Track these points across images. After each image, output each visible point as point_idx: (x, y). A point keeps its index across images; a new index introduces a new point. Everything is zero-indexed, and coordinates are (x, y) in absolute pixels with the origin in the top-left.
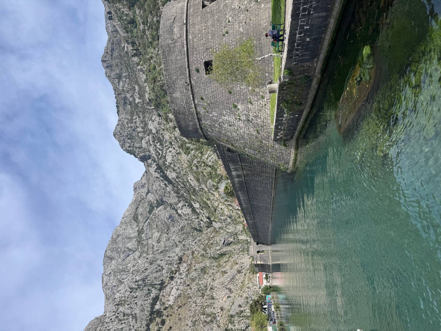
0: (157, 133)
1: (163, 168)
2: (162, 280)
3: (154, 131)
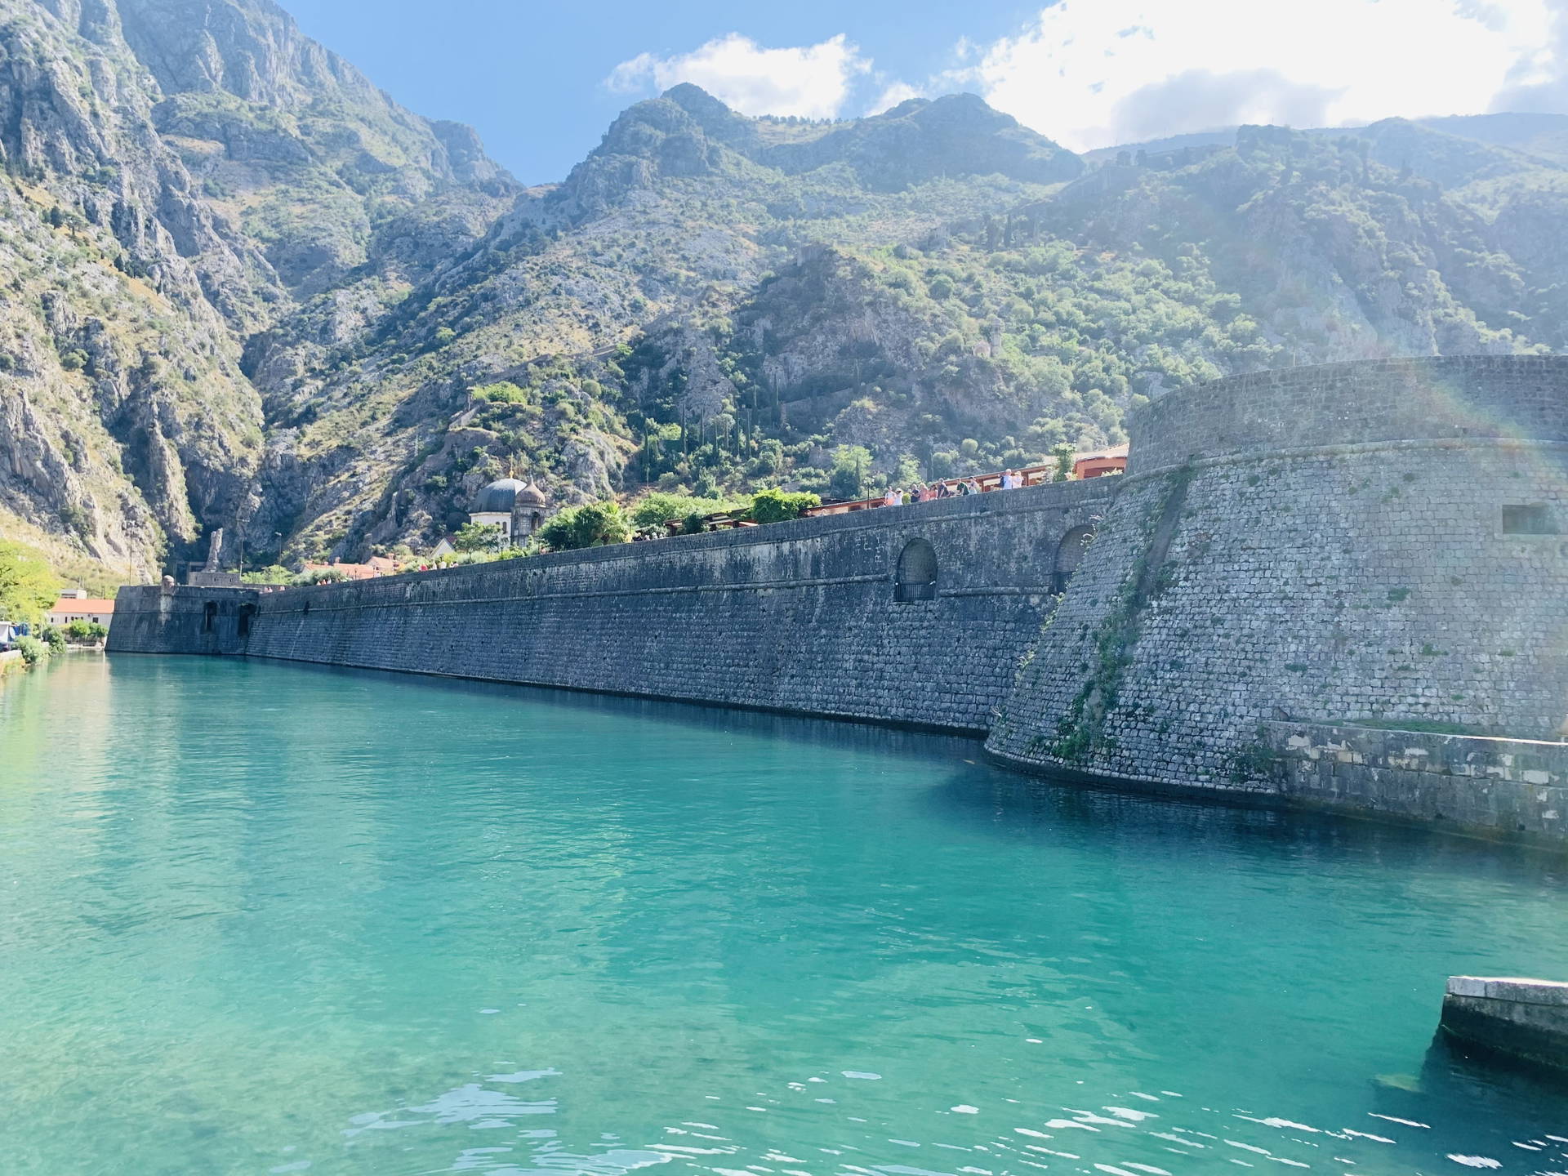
0: (684, 258)
1: (540, 259)
2: (41, 177)
3: (692, 249)
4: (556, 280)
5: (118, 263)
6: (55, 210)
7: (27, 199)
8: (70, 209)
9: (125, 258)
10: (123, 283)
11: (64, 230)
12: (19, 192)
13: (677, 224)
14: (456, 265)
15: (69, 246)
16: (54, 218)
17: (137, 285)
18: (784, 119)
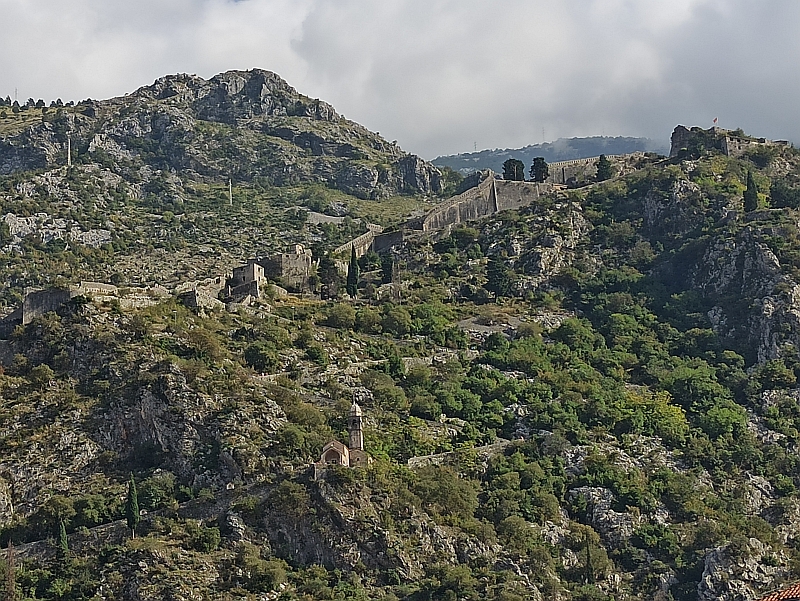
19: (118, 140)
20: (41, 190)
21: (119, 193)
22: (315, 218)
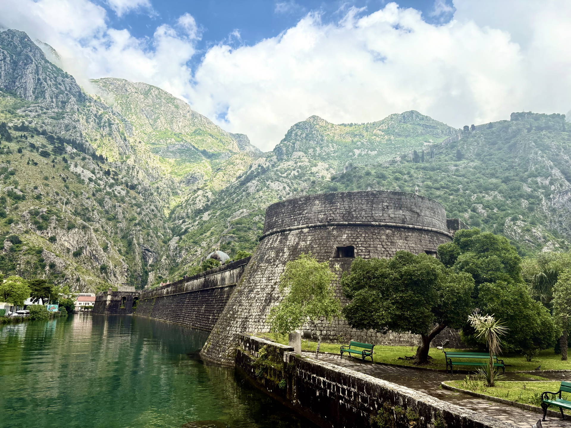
4: (268, 183)
5: (127, 186)
6: (109, 170)
7: (101, 167)
8: (114, 169)
9: (129, 184)
10: (128, 192)
11: (111, 176)
12: (98, 165)
13: (309, 162)
14: (236, 180)
15: (112, 181)
16: (108, 173)
17: (132, 192)
18: (348, 124)
19: (380, 130)
20: (362, 143)
21: (380, 142)
22: (425, 144)
